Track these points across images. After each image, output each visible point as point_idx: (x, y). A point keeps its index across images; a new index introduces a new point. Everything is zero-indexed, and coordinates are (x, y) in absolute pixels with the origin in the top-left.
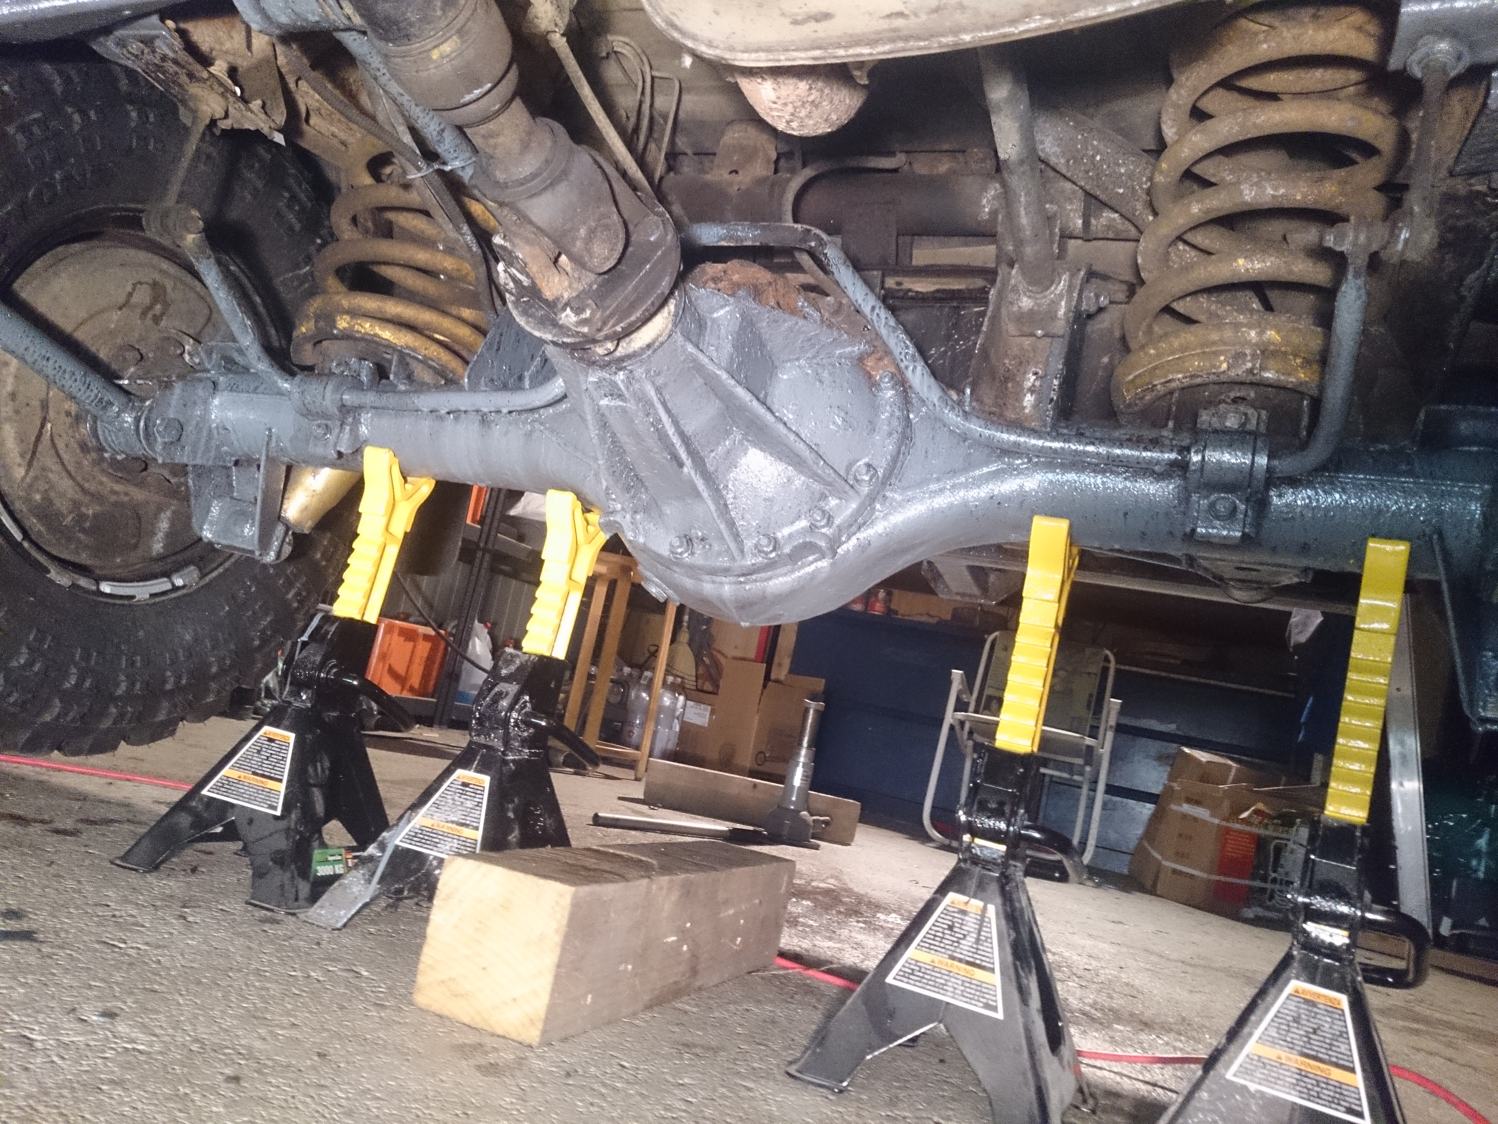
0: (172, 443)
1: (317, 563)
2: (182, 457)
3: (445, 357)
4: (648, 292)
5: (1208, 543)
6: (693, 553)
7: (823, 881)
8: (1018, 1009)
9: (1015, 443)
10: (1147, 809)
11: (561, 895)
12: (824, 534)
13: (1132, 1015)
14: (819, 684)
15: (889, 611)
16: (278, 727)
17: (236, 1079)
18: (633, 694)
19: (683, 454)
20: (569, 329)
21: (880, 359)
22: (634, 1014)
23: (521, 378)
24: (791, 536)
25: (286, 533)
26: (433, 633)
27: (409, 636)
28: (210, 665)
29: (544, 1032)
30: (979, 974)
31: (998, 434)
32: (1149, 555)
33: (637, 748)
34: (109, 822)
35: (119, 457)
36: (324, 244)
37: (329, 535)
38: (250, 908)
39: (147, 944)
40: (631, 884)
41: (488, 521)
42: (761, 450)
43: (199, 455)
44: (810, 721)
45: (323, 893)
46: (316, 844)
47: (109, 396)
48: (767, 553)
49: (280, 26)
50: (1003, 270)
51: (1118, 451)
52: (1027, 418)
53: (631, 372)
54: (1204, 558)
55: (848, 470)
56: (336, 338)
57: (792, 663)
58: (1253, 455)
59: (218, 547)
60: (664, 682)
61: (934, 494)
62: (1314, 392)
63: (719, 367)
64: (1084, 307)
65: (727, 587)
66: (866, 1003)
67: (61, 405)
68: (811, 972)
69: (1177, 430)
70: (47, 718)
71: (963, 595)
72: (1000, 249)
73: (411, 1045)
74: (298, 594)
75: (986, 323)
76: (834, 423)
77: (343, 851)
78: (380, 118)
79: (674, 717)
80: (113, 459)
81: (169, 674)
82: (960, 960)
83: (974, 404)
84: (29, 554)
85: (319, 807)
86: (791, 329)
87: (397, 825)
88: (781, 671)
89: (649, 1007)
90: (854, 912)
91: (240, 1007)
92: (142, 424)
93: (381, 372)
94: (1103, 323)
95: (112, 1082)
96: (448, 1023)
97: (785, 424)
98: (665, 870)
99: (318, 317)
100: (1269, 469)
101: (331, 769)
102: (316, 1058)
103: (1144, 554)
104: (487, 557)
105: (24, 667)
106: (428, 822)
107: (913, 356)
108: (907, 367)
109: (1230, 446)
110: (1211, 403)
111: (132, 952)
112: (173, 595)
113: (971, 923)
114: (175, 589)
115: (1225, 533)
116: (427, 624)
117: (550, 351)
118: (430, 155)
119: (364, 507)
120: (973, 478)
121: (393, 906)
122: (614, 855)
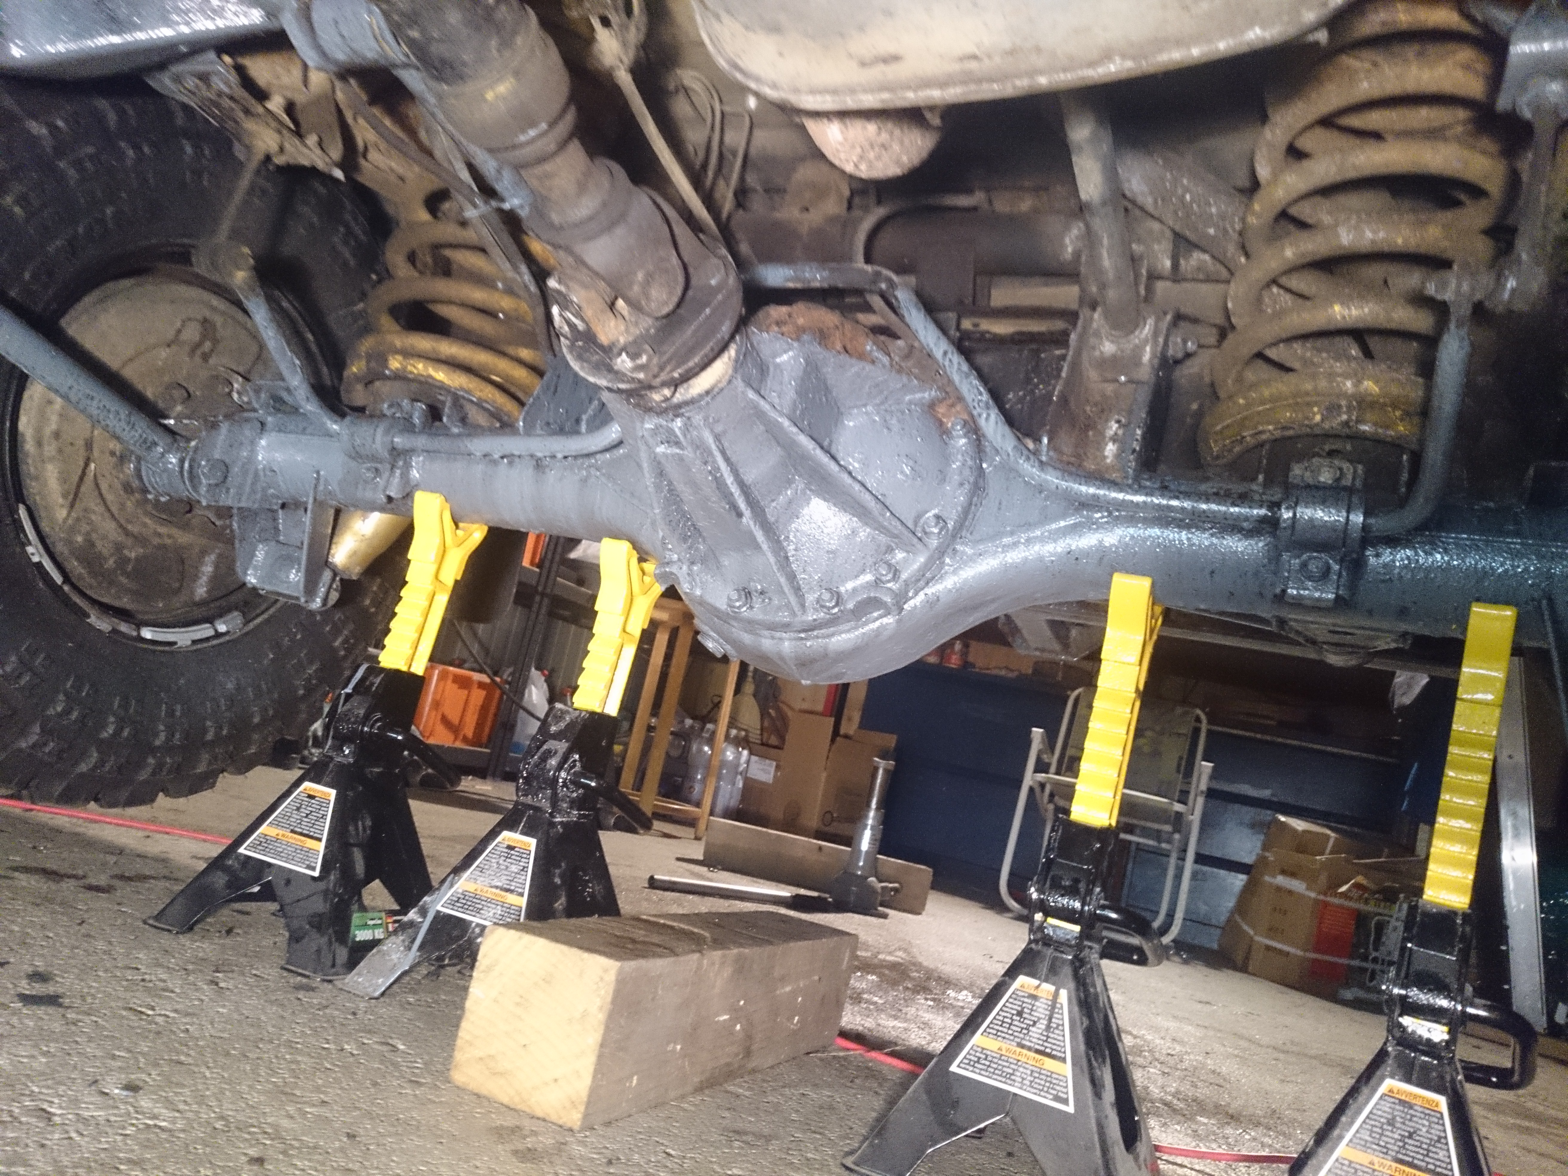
0: (217, 485)
1: (366, 610)
2: (226, 500)
3: (500, 399)
4: (706, 338)
5: (1298, 604)
6: (751, 607)
7: (890, 953)
8: (1090, 1103)
9: (1094, 495)
10: (1239, 880)
11: (606, 971)
12: (890, 589)
13: (1217, 1106)
14: (890, 740)
15: (966, 664)
16: (318, 783)
17: (259, 1161)
18: (694, 747)
19: (742, 505)
20: (624, 375)
21: (952, 406)
22: (683, 1097)
23: (578, 421)
24: (855, 590)
25: (333, 580)
26: (488, 680)
27: (463, 683)
28: (252, 716)
29: (586, 1116)
30: (1050, 1064)
31: (1076, 486)
32: (1238, 615)
33: (698, 805)
34: (144, 878)
35: (163, 499)
36: (380, 281)
37: (379, 580)
38: (285, 974)
39: (176, 1011)
40: (682, 959)
41: (547, 564)
42: (825, 500)
43: (244, 498)
44: (879, 781)
45: (362, 958)
46: (355, 907)
47: (153, 436)
48: (829, 608)
49: (336, 62)
50: (1085, 313)
51: (1204, 506)
52: (1108, 468)
53: (689, 418)
54: (1296, 620)
55: (916, 524)
56: (388, 378)
57: (862, 718)
58: (1348, 512)
59: (261, 592)
60: (727, 737)
61: (1006, 548)
62: (1414, 447)
63: (781, 414)
64: (1170, 352)
65: (786, 643)
66: (928, 1092)
67: (104, 444)
68: (874, 1054)
69: (1267, 484)
70: (83, 768)
71: (1043, 650)
72: (1083, 290)
73: (445, 1126)
74: (346, 641)
75: (1065, 369)
76: (902, 472)
77: (383, 915)
78: (438, 154)
79: (737, 773)
80: (157, 501)
81: (209, 723)
82: (1030, 1049)
83: (1051, 453)
84: (70, 599)
85: (360, 867)
86: (858, 375)
87: (438, 889)
88: (851, 724)
89: (699, 1089)
90: (922, 988)
91: (268, 1081)
92: (186, 465)
93: (434, 414)
94: (1191, 369)
95: (130, 1161)
96: (486, 1104)
97: (850, 473)
98: (718, 943)
99: (369, 357)
100: (1365, 527)
101: (372, 828)
102: (345, 1139)
103: (1231, 615)
104: (546, 601)
105: (60, 715)
106: (471, 887)
107: (987, 403)
108: (980, 415)
109: (1324, 502)
110: (1302, 456)
111: (160, 1020)
112: (215, 642)
113: (1041, 1009)
114: (218, 635)
115: (1317, 595)
116: (481, 671)
117: (606, 396)
118: (488, 191)
119: (414, 553)
120: (1050, 532)
121: (434, 975)
122: (664, 925)
